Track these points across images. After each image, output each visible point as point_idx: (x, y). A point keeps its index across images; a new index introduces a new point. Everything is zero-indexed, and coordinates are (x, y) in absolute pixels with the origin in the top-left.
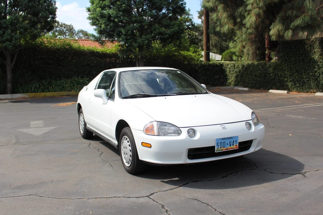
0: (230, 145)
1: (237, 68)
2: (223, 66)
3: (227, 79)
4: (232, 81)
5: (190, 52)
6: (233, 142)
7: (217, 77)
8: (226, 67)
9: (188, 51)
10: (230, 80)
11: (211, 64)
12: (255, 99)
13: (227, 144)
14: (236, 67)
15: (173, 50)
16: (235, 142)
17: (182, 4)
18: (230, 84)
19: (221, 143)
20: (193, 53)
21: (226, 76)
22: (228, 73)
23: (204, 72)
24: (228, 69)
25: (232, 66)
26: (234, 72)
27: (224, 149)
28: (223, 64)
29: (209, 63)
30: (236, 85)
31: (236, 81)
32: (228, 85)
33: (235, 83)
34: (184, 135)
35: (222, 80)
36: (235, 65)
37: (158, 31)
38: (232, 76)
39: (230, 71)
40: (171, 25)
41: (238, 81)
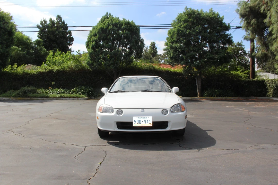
0: (145, 122)
1: (274, 84)
2: (265, 82)
3: (268, 91)
4: (271, 93)
5: (238, 72)
6: (148, 121)
7: (260, 90)
8: (267, 83)
9: (236, 71)
10: (270, 93)
11: (254, 81)
12: (272, 106)
13: (143, 122)
14: (274, 82)
15: (225, 70)
16: (149, 121)
17: (230, 38)
18: (269, 95)
19: (138, 121)
20: (240, 72)
21: (267, 89)
22: (268, 87)
23: (248, 86)
24: (268, 84)
25: (271, 82)
26: (273, 86)
27: (139, 125)
28: (265, 81)
29: (253, 80)
30: (273, 97)
31: (274, 93)
32: (267, 96)
33: (272, 95)
34: (114, 113)
35: (263, 93)
36: (273, 81)
37: (209, 56)
38: (271, 90)
39: (269, 85)
40: (219, 53)
41: (275, 93)
